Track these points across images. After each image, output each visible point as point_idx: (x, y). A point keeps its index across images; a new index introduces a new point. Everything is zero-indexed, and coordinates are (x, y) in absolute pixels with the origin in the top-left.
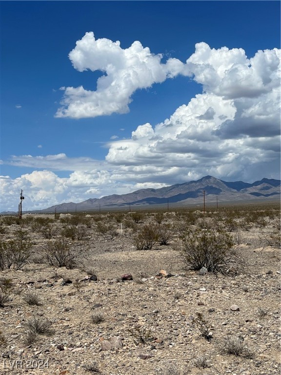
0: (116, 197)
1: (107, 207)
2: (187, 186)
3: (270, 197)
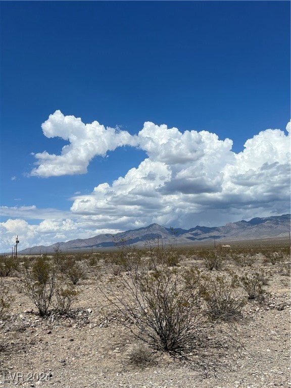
0: (80, 241)
1: (72, 249)
2: (137, 232)
3: (202, 241)
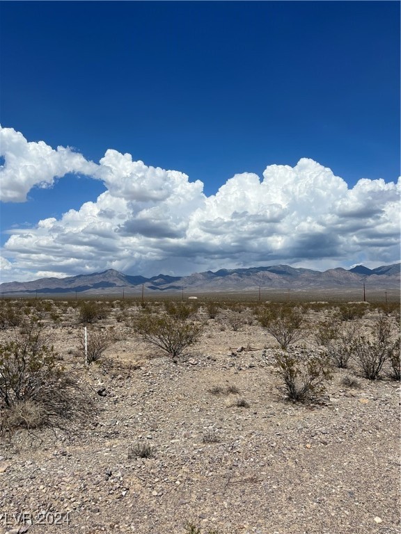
2: (90, 278)
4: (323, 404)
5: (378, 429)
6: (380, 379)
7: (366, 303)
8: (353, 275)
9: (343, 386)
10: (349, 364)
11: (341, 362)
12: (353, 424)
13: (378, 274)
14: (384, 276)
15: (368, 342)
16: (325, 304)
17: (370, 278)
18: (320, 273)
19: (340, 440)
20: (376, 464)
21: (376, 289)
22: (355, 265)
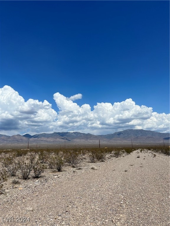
4: (2, 193)
5: (24, 198)
6: (29, 178)
7: (29, 149)
8: (24, 138)
9: (12, 184)
10: (16, 174)
11: (13, 174)
12: (13, 198)
13: (34, 138)
14: (36, 139)
15: (25, 163)
16: (11, 151)
17: (31, 139)
18: (10, 137)
19: (6, 206)
20: (21, 213)
21: (33, 143)
22: (25, 134)
